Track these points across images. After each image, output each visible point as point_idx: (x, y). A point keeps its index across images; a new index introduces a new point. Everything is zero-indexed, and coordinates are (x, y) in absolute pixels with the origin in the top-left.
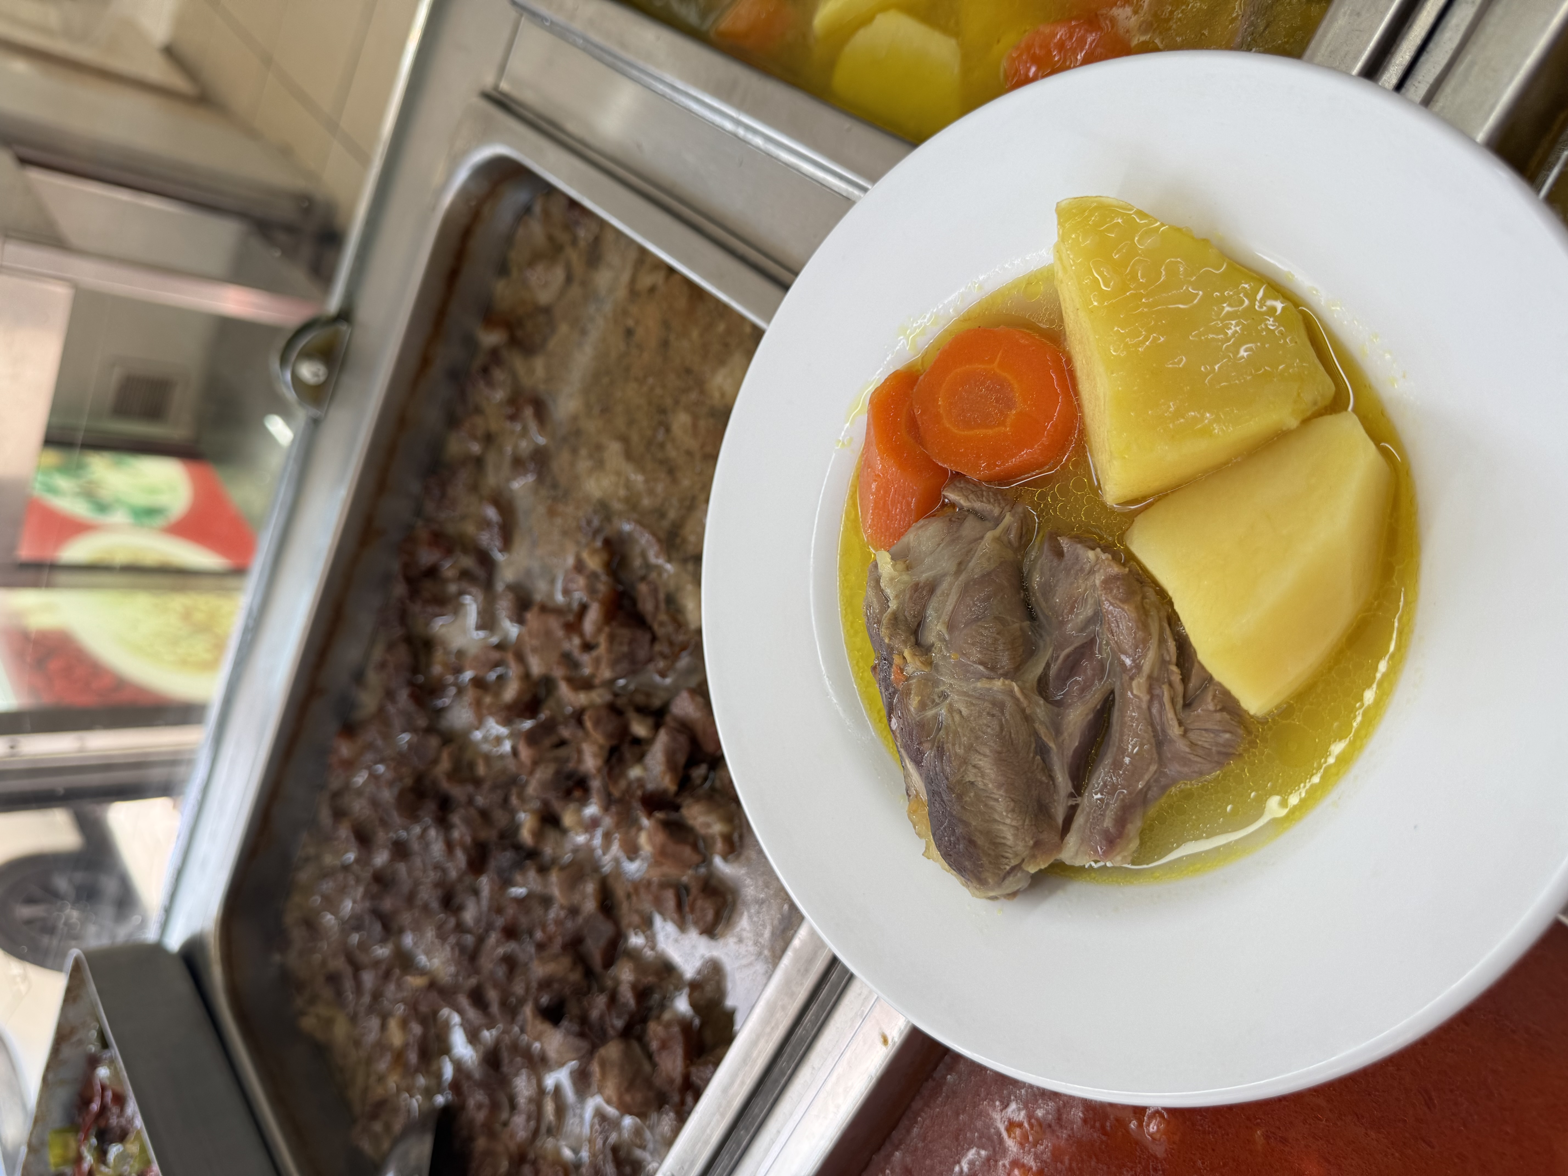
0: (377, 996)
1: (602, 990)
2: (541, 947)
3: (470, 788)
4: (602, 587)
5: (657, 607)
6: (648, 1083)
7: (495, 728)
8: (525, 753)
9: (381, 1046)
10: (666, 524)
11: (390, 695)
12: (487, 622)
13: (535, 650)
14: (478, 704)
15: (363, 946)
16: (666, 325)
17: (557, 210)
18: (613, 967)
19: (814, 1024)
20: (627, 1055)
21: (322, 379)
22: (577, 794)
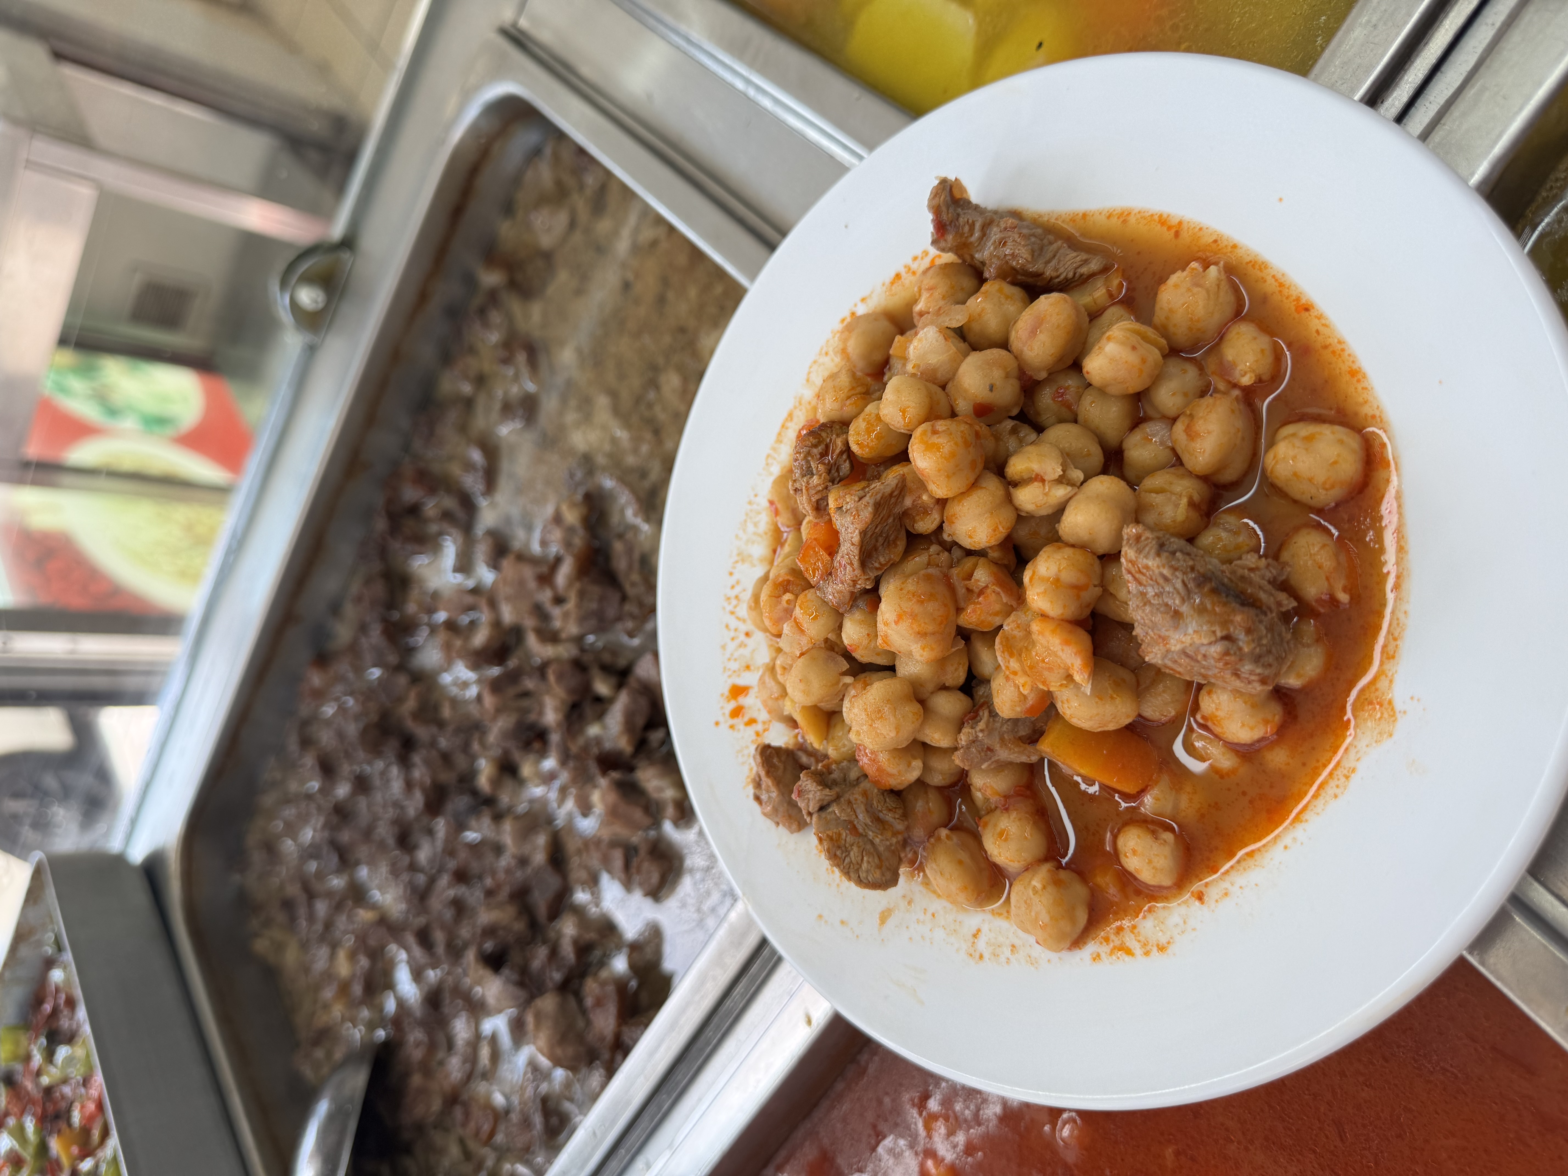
0: (329, 925)
1: (544, 942)
2: (490, 893)
3: (434, 730)
4: (578, 541)
5: (630, 567)
6: (580, 1038)
7: (462, 672)
8: (489, 701)
9: (329, 975)
10: (646, 484)
11: (363, 628)
12: (464, 566)
13: (508, 599)
14: (447, 647)
15: (320, 875)
16: (665, 282)
17: (566, 155)
18: (556, 920)
19: (743, 995)
20: (562, 1008)
21: (321, 305)
22: (537, 745)
